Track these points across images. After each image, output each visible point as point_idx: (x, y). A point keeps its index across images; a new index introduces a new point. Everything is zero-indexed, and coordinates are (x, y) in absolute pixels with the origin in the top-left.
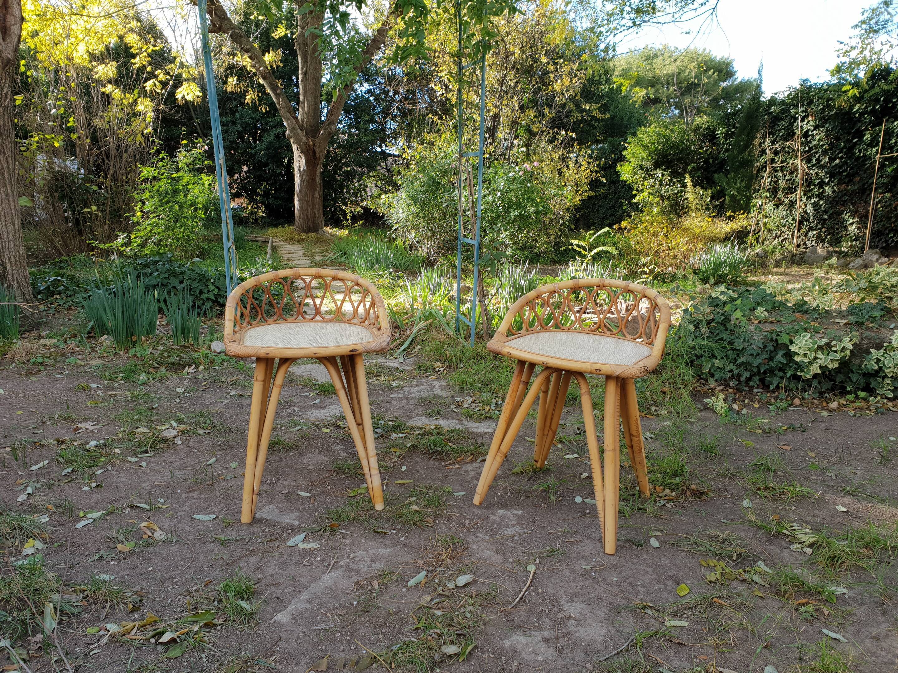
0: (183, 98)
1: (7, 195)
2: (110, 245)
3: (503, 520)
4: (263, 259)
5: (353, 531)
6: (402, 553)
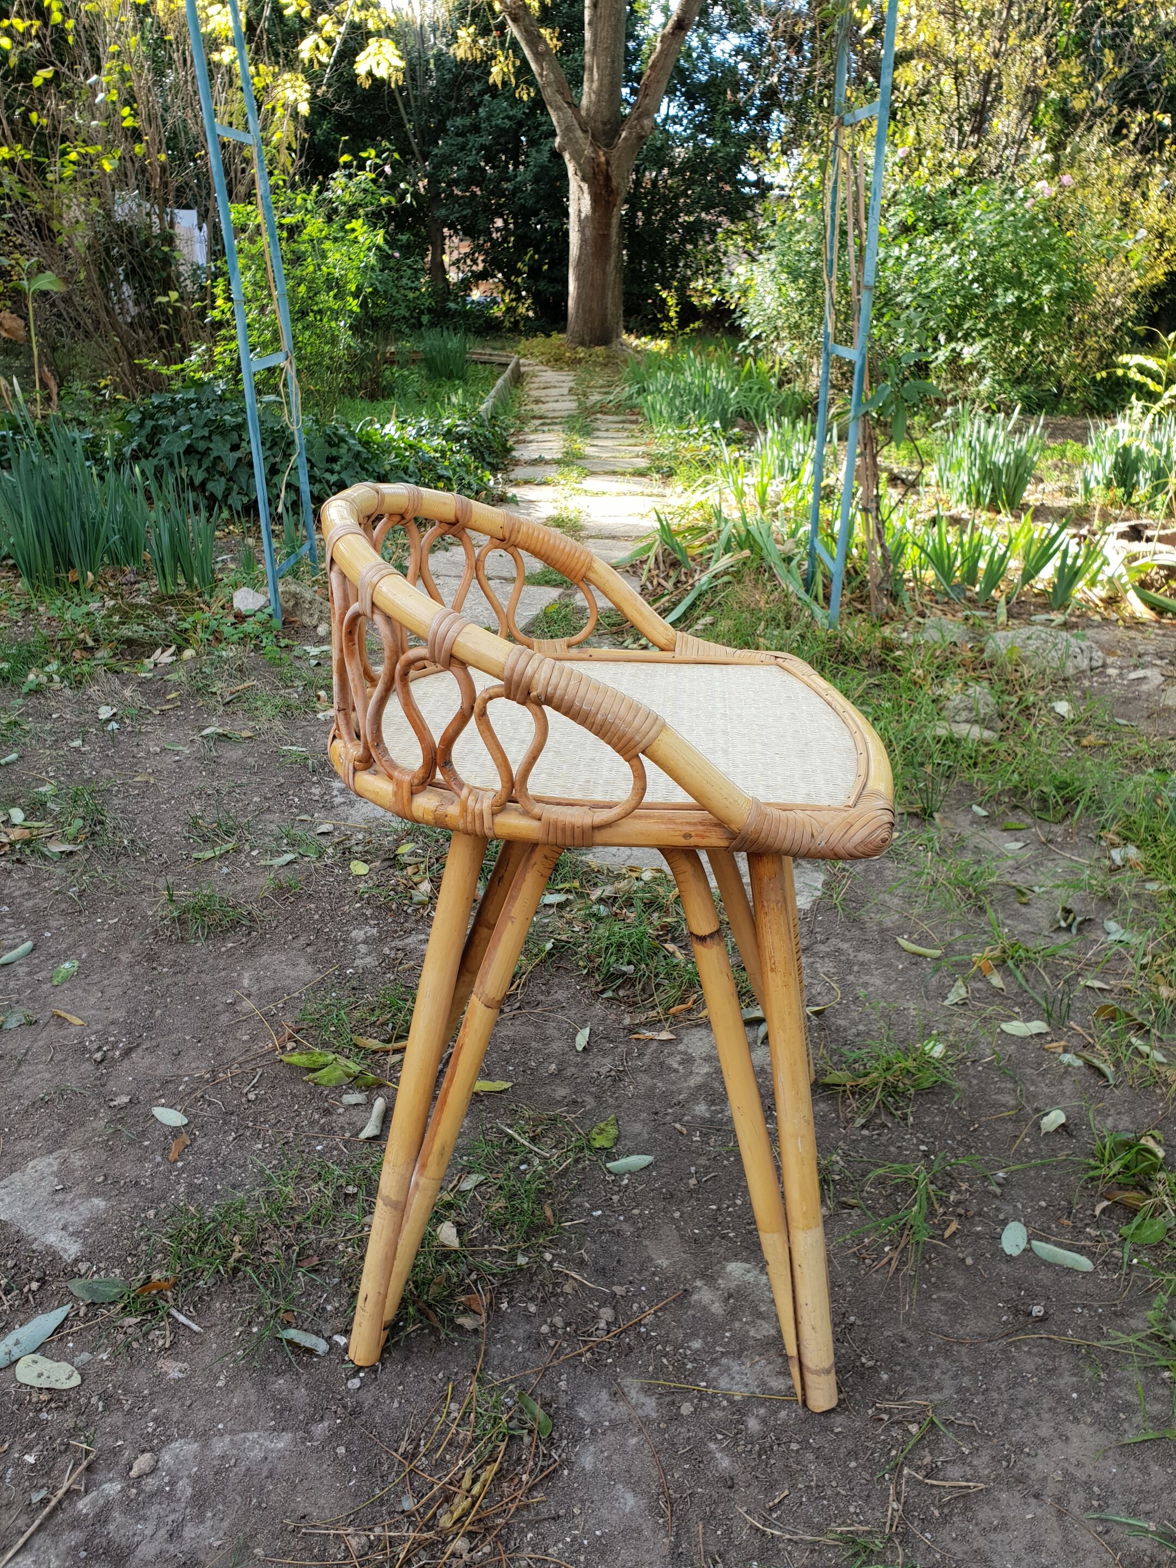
0: (370, 74)
2: (179, 367)
3: (732, 1314)
4: (465, 398)
5: (213, 1320)
6: (320, 1465)
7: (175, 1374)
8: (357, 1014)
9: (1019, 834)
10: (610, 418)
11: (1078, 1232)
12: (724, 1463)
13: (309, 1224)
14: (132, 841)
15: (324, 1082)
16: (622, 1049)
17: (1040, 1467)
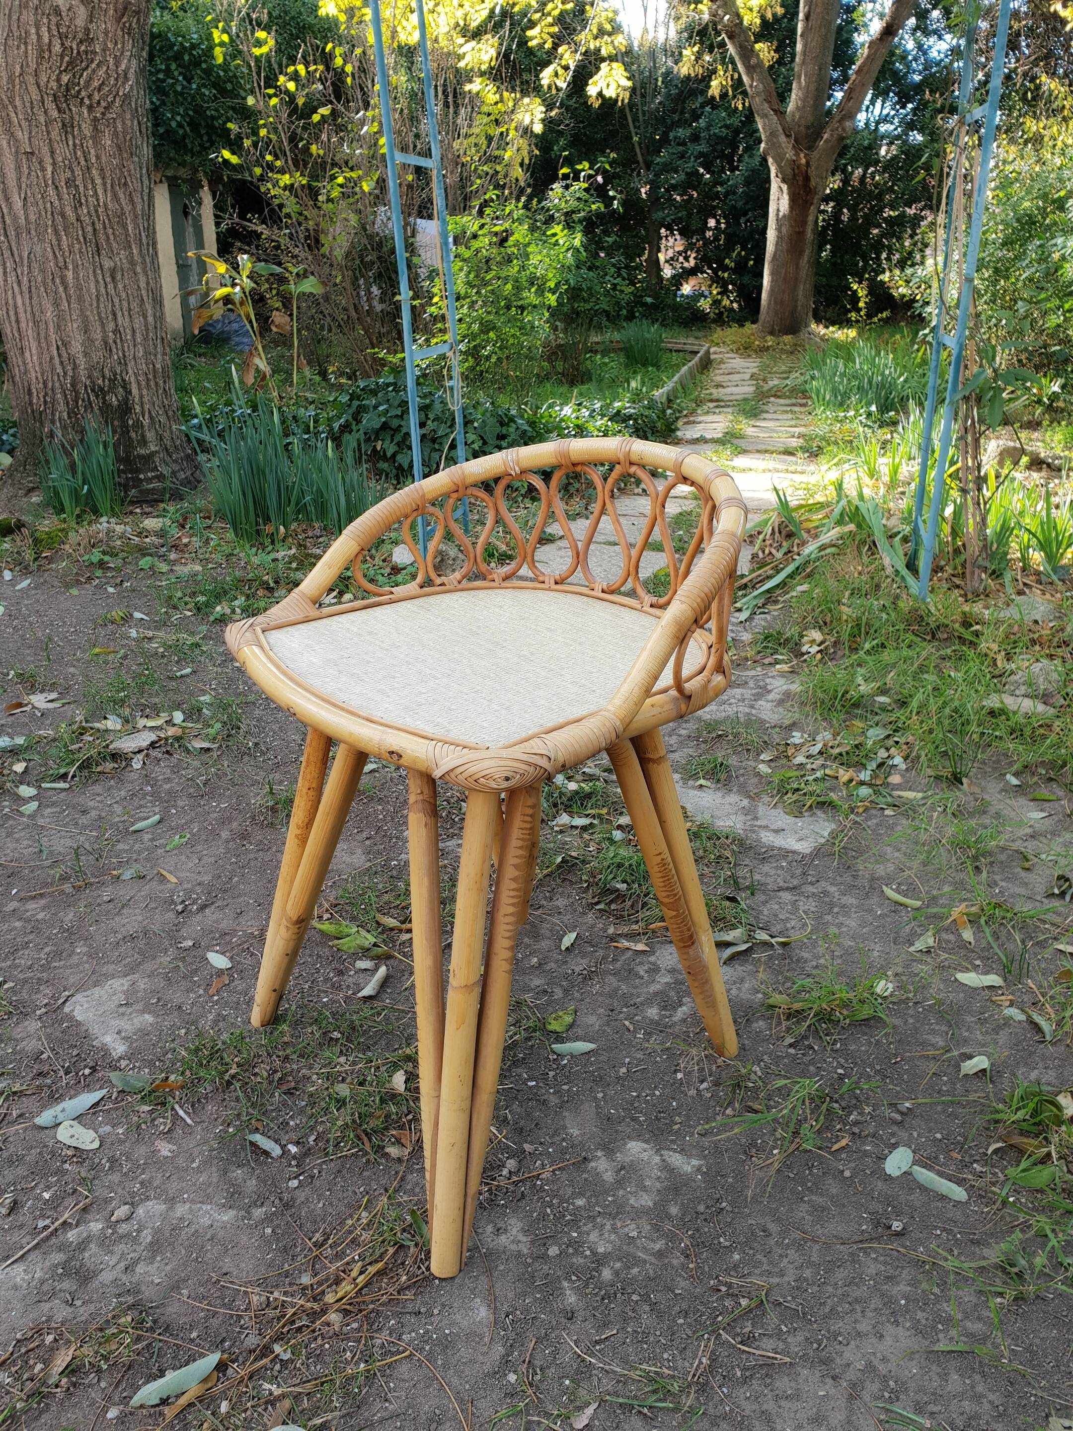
0: (600, 94)
1: (132, 263)
3: (620, 1183)
4: (643, 383)
5: (204, 1117)
6: (250, 1239)
7: (166, 1153)
8: (386, 897)
9: (1047, 805)
10: (782, 401)
11: (965, 1165)
12: (571, 1299)
13: (295, 1057)
14: (256, 744)
15: (344, 948)
16: (601, 953)
17: (847, 1355)
